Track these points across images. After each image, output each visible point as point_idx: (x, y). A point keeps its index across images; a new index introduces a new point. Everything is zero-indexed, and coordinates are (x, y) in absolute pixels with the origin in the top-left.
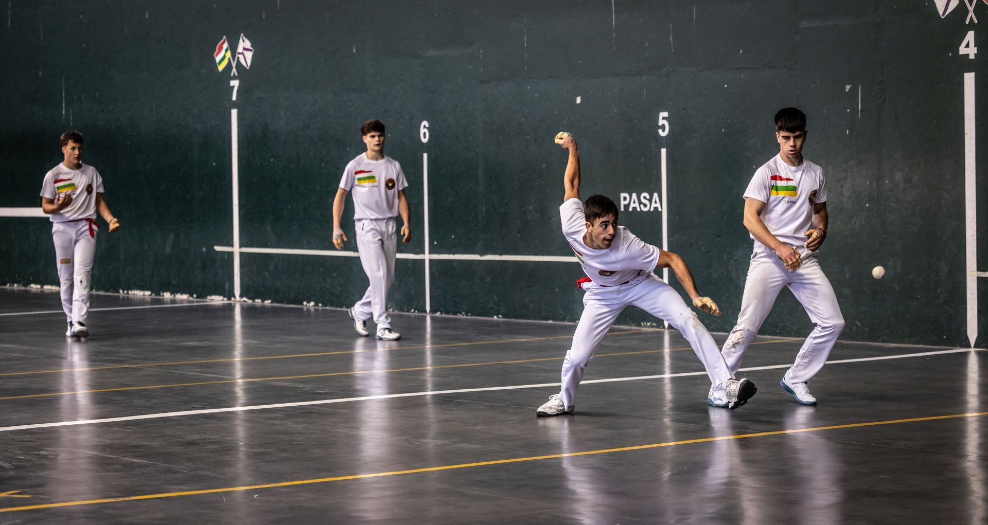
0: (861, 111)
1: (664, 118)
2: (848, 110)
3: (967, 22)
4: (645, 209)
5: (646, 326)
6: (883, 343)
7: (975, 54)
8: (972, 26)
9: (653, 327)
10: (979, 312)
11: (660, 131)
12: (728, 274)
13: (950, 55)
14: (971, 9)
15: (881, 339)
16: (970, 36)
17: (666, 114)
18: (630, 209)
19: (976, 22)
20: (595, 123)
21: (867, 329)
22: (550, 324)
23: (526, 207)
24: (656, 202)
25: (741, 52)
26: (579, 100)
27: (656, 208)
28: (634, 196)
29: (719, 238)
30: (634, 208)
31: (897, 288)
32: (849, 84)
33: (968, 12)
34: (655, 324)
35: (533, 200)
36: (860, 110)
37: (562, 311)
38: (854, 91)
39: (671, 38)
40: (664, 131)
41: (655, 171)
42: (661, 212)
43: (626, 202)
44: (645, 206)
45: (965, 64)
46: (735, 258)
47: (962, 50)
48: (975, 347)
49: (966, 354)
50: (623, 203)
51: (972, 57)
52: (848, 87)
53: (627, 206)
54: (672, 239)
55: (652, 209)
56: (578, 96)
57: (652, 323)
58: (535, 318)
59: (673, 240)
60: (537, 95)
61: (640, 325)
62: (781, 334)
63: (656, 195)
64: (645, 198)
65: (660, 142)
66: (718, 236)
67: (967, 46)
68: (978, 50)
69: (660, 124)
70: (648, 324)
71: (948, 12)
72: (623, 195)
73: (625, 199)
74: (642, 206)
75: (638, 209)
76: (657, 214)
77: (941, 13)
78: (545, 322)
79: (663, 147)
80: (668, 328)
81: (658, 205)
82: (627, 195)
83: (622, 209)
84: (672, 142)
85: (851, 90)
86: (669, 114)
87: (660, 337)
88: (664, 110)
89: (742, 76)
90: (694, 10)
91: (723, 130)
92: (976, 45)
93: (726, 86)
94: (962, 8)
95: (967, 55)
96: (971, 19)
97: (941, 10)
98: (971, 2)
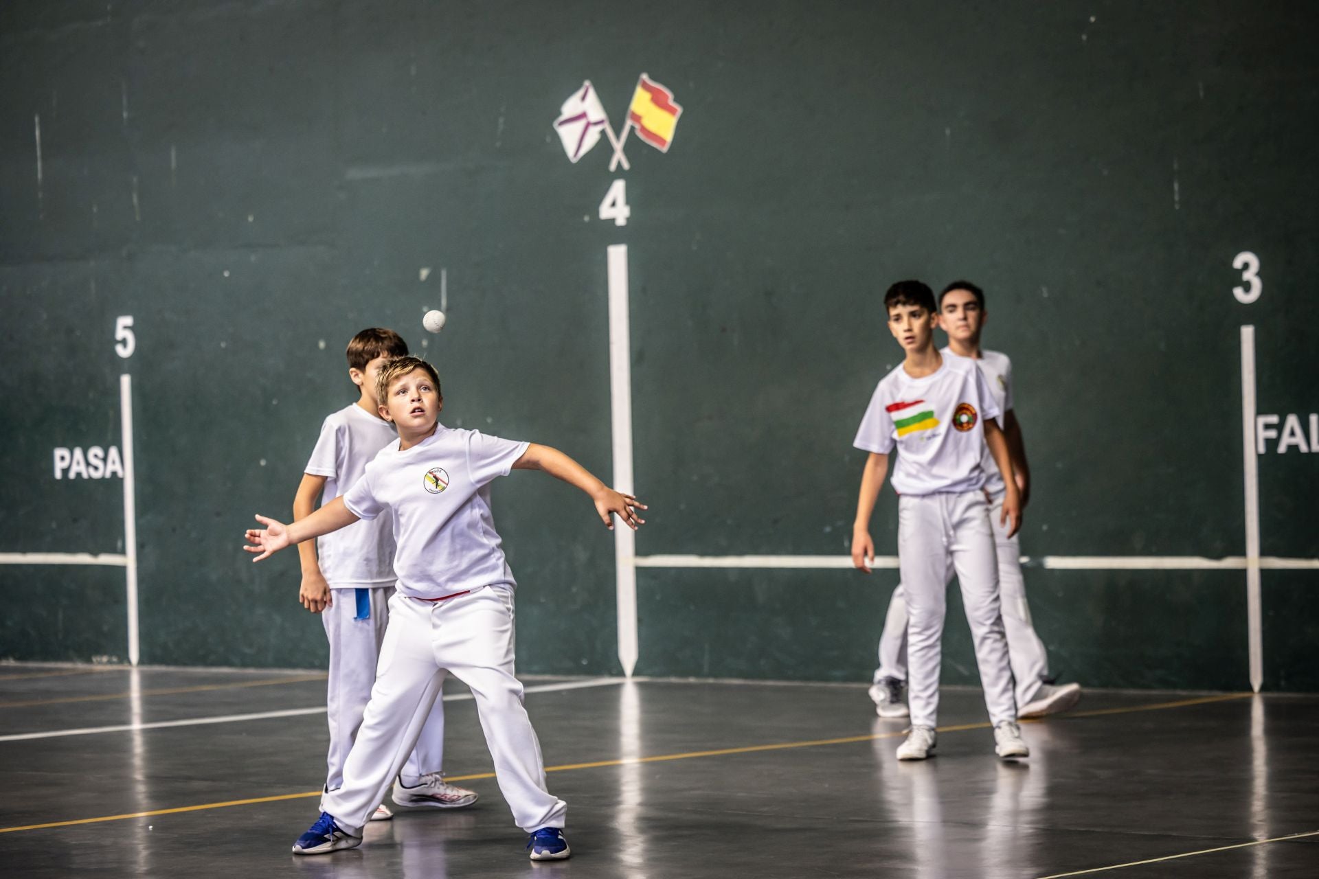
0: (447, 310)
1: (126, 327)
3: (613, 167)
4: (96, 475)
5: (100, 663)
7: (626, 218)
8: (620, 173)
9: (110, 662)
10: (640, 621)
11: (119, 348)
13: (585, 219)
14: (618, 146)
16: (618, 189)
17: (128, 321)
18: (72, 475)
19: (626, 166)
24: (114, 462)
25: (251, 219)
27: (114, 474)
28: (78, 453)
30: (79, 475)
32: (425, 266)
34: (115, 659)
36: (444, 308)
38: (434, 279)
39: (135, 200)
40: (125, 346)
41: (111, 413)
42: (121, 480)
43: (65, 464)
44: (96, 468)
45: (611, 232)
47: (605, 212)
48: (636, 673)
49: (617, 687)
50: (59, 466)
51: (621, 221)
52: (424, 273)
53: (65, 471)
54: (141, 522)
55: (108, 475)
57: (110, 654)
59: (143, 523)
61: (89, 661)
63: (113, 452)
64: (96, 456)
65: (119, 365)
66: (218, 514)
67: (613, 204)
68: (632, 211)
69: (119, 337)
70: (105, 659)
71: (583, 151)
72: (59, 452)
73: (63, 458)
74: (91, 470)
75: (85, 476)
76: (115, 482)
77: (571, 153)
79: (125, 373)
80: (137, 664)
81: (117, 467)
82: (64, 452)
83: (58, 475)
84: (140, 365)
85: (429, 277)
86: (135, 320)
87: (124, 677)
88: (125, 314)
89: (253, 258)
90: (173, 153)
91: (223, 345)
92: (628, 201)
93: (226, 274)
94: (604, 147)
95: (613, 220)
96: (619, 165)
97: (570, 149)
98: (618, 134)
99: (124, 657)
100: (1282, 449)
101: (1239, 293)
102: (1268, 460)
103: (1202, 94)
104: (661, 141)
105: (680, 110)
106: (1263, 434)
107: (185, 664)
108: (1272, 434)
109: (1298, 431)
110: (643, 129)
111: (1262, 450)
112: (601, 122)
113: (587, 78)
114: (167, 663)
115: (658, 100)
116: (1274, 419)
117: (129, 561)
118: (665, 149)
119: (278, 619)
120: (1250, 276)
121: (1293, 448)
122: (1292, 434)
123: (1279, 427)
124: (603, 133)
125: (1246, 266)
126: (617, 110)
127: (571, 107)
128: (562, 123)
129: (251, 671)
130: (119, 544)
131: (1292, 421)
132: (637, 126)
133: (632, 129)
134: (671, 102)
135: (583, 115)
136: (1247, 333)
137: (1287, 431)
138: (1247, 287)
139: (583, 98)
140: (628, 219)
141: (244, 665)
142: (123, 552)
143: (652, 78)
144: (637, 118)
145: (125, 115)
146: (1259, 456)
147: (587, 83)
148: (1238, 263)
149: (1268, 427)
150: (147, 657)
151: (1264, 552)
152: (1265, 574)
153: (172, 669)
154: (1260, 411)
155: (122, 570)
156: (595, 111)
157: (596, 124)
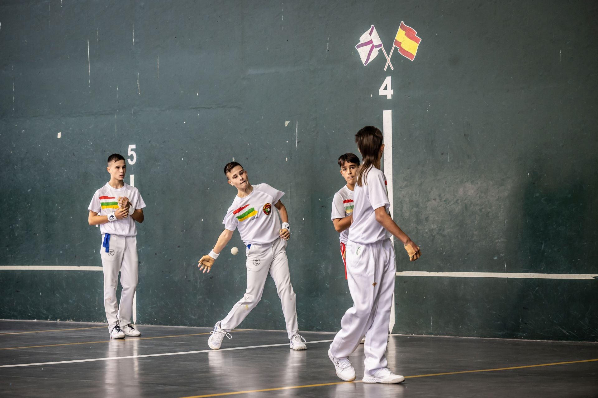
1: (132, 150)
2: (287, 142)
3: (385, 69)
6: (316, 331)
7: (392, 95)
8: (389, 72)
10: (397, 304)
11: (129, 160)
12: (187, 277)
13: (371, 96)
14: (388, 58)
15: (315, 328)
16: (388, 81)
17: (133, 146)
19: (392, 69)
20: (74, 154)
21: (304, 321)
22: (35, 322)
23: (14, 225)
25: (197, 94)
26: (59, 135)
29: (179, 248)
31: (328, 286)
32: (288, 120)
33: (386, 61)
35: (20, 219)
36: (297, 141)
37: (45, 312)
38: (292, 125)
39: (138, 84)
40: (132, 160)
45: (384, 103)
46: (193, 264)
47: (382, 92)
48: (394, 332)
51: (389, 97)
52: (287, 123)
54: (139, 250)
56: (59, 132)
58: (22, 318)
59: (141, 250)
60: (23, 131)
66: (179, 247)
67: (386, 88)
68: (394, 92)
69: (129, 154)
71: (370, 61)
77: (364, 62)
78: (31, 321)
79: (132, 174)
80: (136, 324)
84: (139, 169)
85: (289, 125)
86: (136, 146)
88: (132, 143)
89: (198, 115)
90: (158, 61)
92: (393, 87)
93: (185, 123)
94: (381, 58)
95: (386, 96)
96: (389, 67)
97: (364, 60)
98: (388, 53)
104: (411, 55)
105: (420, 40)
107: (161, 324)
112: (380, 45)
113: (372, 23)
114: (152, 324)
115: (409, 35)
118: (412, 61)
124: (381, 51)
126: (388, 40)
127: (364, 38)
132: (399, 48)
133: (396, 49)
134: (416, 36)
135: (371, 42)
139: (370, 34)
141: (192, 324)
143: (406, 23)
144: (399, 44)
145: (133, 40)
147: (372, 26)
150: (141, 320)
156: (376, 39)
157: (377, 46)
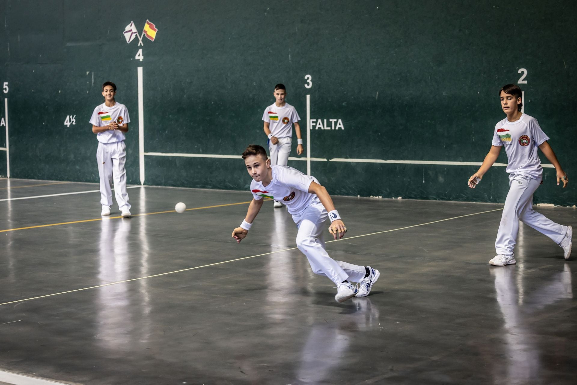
0: (94, 83)
1: (6, 85)
2: (88, 83)
3: (139, 45)
8: (141, 47)
10: (145, 170)
11: (4, 91)
13: (132, 59)
14: (140, 39)
16: (140, 51)
17: (7, 83)
19: (143, 45)
24: (3, 122)
25: (40, 56)
27: (3, 125)
32: (88, 71)
33: (139, 41)
34: (3, 176)
38: (90, 74)
39: (9, 50)
40: (6, 90)
41: (2, 108)
42: (5, 127)
45: (138, 63)
47: (137, 57)
48: (144, 184)
49: (139, 188)
51: (141, 60)
52: (88, 73)
54: (10, 139)
55: (1, 126)
62: (60, 180)
63: (3, 119)
65: (5, 95)
66: (31, 137)
67: (139, 55)
68: (144, 57)
69: (4, 88)
71: (131, 40)
76: (3, 127)
77: (127, 41)
79: (6, 98)
81: (4, 123)
84: (9, 95)
85: (89, 74)
86: (8, 83)
87: (6, 182)
88: (6, 81)
89: (41, 67)
90: (19, 37)
91: (33, 91)
92: (143, 55)
93: (34, 71)
94: (136, 39)
95: (139, 60)
96: (141, 44)
97: (127, 40)
98: (140, 37)
99: (6, 176)
100: (317, 128)
101: (306, 86)
102: (313, 131)
103: (297, 30)
104: (152, 38)
105: (157, 30)
106: (312, 124)
107: (22, 178)
108: (314, 124)
109: (321, 124)
110: (147, 35)
111: (311, 128)
112: (136, 33)
113: (132, 20)
114: (18, 178)
115: (151, 27)
116: (315, 120)
117: (7, 149)
118: (153, 41)
119: (48, 166)
120: (309, 81)
121: (320, 128)
122: (320, 124)
123: (316, 122)
124: (136, 35)
125: (308, 78)
126: (140, 30)
127: (128, 28)
128: (125, 33)
129: (40, 181)
130: (4, 145)
131: (320, 121)
132: (146, 34)
133: (144, 35)
134: (155, 28)
135: (131, 30)
136: (308, 97)
137: (318, 124)
138: (308, 84)
139: (131, 26)
140: (143, 60)
141: (39, 179)
142: (5, 147)
143: (149, 21)
144: (146, 32)
145: (6, 26)
146: (311, 130)
147: (132, 22)
148: (306, 78)
149: (313, 122)
150: (12, 176)
151: (311, 156)
152: (312, 162)
153: (19, 179)
154: (311, 118)
155: (5, 152)
156: (134, 30)
157: (134, 33)
